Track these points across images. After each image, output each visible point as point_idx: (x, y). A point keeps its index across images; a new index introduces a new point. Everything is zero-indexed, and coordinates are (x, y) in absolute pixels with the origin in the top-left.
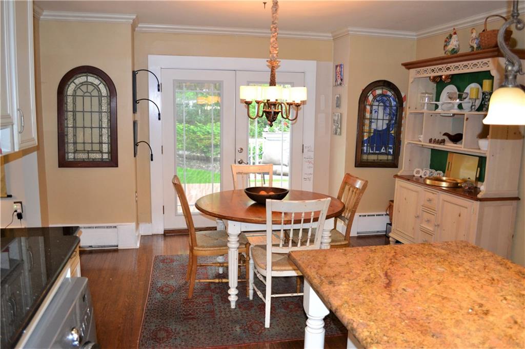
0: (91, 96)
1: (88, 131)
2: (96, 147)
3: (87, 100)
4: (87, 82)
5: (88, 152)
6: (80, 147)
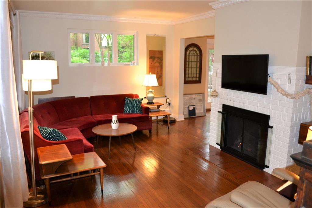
0: (194, 55)
1: (193, 69)
2: (195, 76)
3: (193, 56)
4: (193, 49)
5: (192, 77)
6: (190, 76)
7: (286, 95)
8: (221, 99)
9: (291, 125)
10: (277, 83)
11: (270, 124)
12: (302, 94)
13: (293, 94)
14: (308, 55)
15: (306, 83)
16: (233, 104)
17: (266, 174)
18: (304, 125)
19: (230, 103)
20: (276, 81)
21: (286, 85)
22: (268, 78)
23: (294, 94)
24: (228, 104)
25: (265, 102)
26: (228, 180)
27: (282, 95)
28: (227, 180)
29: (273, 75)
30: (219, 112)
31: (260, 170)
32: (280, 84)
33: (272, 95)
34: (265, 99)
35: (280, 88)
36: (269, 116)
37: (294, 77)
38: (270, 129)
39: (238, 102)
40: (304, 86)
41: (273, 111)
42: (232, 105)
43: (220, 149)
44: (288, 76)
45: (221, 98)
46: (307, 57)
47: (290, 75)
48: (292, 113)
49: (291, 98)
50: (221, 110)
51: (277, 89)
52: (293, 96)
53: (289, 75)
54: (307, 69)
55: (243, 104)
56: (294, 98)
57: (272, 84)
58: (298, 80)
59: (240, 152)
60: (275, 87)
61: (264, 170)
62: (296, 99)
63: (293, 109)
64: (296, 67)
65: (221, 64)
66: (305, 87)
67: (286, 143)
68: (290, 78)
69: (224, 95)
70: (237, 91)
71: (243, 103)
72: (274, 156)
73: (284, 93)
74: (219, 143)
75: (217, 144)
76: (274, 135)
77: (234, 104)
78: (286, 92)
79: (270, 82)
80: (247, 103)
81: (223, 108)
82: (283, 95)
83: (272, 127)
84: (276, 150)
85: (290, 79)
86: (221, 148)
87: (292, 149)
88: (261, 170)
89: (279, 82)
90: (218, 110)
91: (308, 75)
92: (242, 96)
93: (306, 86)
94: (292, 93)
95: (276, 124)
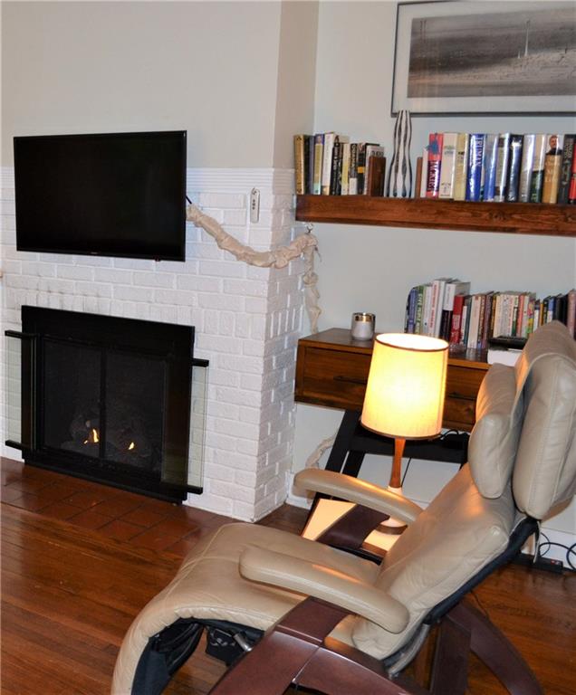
7: (249, 256)
8: (14, 290)
9: (266, 347)
10: (214, 221)
11: (198, 354)
12: (293, 250)
13: (267, 253)
14: (298, 133)
15: (297, 219)
16: (61, 301)
17: (191, 515)
18: (309, 344)
19: (48, 299)
20: (212, 215)
21: (243, 226)
22: (187, 208)
23: (271, 252)
24: (43, 303)
25: (175, 287)
26: (94, 550)
27: (234, 257)
28: (92, 552)
29: (202, 196)
30: (8, 333)
31: (175, 505)
32: (224, 224)
33: (198, 263)
34: (175, 275)
35: (227, 236)
36: (194, 328)
37: (268, 200)
38: (196, 370)
39: (77, 294)
40: (290, 229)
41: (204, 310)
42: (55, 304)
43: (23, 461)
44: (249, 197)
45: (14, 287)
46: (297, 138)
47: (258, 194)
48: (266, 312)
49: (263, 266)
50: (19, 329)
51: (217, 240)
52: (271, 259)
53: (254, 192)
54: (296, 176)
55: (95, 298)
56: (270, 266)
57: (197, 224)
58: (276, 210)
59: (96, 459)
60: (211, 234)
61: (184, 503)
62: (276, 267)
63: (268, 299)
64: (273, 170)
65: (13, 168)
66: (293, 230)
67: (254, 407)
68: (256, 203)
69: (23, 273)
70: (74, 258)
71: (98, 296)
72: (215, 453)
73: (243, 252)
74: (18, 438)
75: (9, 443)
76: (211, 387)
77: (65, 303)
78: (248, 248)
79: (191, 219)
80: (112, 296)
81: (22, 319)
82: (239, 258)
83: (204, 363)
84: (220, 433)
85: (256, 207)
86: (23, 457)
87: (269, 424)
88: (177, 503)
89: (220, 220)
90: (7, 329)
91: (303, 193)
92: (93, 271)
93: (295, 228)
94: (265, 251)
95: (216, 351)
